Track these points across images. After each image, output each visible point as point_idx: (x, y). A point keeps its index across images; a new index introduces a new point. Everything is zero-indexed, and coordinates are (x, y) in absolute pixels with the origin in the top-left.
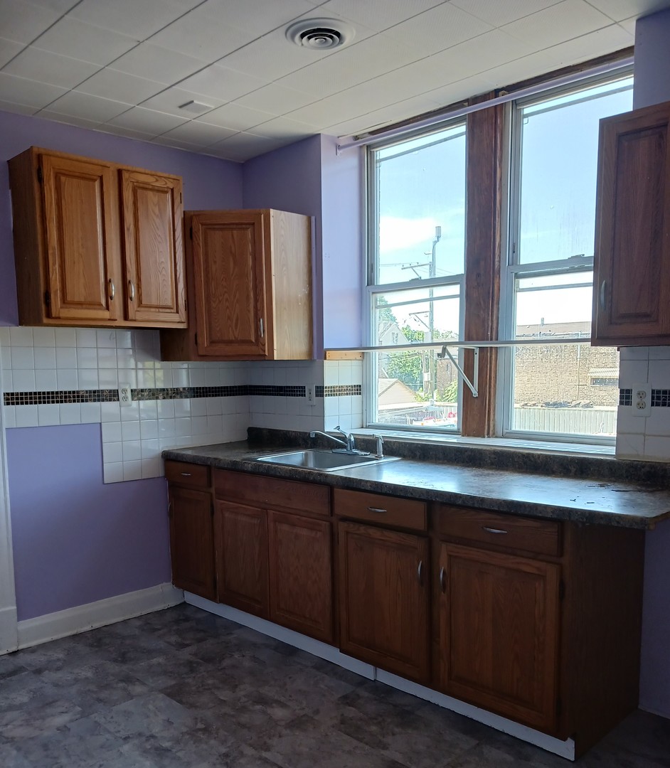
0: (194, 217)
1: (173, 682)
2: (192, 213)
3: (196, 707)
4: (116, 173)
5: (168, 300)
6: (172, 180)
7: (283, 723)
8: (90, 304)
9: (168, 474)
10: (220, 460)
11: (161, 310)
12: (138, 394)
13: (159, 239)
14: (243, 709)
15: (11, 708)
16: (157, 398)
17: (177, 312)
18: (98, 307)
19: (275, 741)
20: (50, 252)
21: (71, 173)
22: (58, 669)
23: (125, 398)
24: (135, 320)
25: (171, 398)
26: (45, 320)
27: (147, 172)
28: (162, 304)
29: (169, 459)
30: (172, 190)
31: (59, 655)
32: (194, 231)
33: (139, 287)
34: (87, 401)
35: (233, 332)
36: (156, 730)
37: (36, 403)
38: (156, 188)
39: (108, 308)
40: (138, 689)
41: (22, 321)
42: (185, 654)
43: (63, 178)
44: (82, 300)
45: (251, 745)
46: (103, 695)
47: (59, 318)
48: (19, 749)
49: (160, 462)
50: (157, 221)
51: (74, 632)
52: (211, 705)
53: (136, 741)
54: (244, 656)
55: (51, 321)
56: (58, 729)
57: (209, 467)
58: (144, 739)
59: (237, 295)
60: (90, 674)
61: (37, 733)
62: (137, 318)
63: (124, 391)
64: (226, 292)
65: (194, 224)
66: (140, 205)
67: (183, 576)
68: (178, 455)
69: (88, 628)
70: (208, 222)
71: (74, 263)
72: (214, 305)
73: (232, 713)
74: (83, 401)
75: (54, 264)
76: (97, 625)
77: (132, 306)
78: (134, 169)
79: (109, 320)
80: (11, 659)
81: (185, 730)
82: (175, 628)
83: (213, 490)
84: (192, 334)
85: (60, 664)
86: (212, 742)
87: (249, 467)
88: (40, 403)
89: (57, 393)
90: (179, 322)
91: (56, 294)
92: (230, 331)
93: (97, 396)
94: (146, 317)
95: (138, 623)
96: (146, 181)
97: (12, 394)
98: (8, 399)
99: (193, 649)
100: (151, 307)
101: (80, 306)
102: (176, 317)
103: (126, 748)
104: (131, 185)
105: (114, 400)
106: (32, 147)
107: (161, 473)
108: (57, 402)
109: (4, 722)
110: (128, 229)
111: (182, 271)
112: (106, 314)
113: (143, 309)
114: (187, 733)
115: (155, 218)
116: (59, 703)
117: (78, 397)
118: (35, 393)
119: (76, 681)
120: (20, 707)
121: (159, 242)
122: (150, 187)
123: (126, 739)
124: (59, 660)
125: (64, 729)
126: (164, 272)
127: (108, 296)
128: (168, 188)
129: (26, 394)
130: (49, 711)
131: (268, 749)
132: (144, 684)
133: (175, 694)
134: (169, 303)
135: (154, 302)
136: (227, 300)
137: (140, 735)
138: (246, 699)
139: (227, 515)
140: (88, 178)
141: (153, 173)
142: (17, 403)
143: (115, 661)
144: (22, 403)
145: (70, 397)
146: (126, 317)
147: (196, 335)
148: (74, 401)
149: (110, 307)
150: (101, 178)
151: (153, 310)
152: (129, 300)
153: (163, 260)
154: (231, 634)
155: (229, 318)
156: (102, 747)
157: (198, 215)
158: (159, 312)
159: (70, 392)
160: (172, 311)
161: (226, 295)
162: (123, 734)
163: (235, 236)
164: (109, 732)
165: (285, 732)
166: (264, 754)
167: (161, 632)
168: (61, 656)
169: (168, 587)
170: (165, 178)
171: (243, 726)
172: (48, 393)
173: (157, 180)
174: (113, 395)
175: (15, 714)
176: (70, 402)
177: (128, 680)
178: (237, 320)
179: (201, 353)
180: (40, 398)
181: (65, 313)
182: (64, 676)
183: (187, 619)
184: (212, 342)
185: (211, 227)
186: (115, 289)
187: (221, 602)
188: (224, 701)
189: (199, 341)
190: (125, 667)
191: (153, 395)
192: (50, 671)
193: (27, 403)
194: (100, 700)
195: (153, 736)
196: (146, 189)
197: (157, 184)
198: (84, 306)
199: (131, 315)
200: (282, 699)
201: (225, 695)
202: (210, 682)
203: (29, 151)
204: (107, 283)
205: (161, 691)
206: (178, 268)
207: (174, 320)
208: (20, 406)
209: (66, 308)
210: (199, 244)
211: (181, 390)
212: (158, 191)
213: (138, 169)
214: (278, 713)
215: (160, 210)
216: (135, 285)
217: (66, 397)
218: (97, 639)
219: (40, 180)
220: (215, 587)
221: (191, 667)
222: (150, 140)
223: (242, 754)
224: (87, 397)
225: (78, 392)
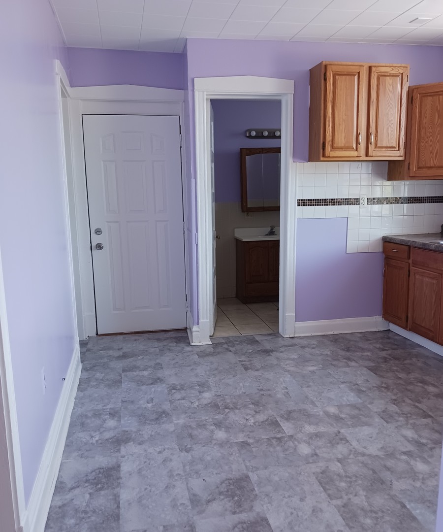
0: (415, 90)
1: (374, 365)
2: (414, 87)
3: (384, 378)
4: (368, 69)
5: (394, 143)
6: (402, 68)
7: (433, 394)
8: (347, 148)
9: (385, 250)
10: (416, 242)
11: (388, 149)
12: (372, 201)
13: (391, 106)
14: (411, 383)
15: (289, 359)
16: (383, 204)
17: (399, 150)
18: (351, 149)
19: (425, 400)
20: (327, 119)
21: (342, 73)
22: (313, 348)
23: (363, 203)
24: (372, 156)
25: (391, 203)
26: (322, 159)
27: (387, 65)
28: (390, 145)
29: (386, 241)
30: (402, 74)
31: (314, 342)
32: (414, 99)
33: (376, 136)
34: (341, 205)
35: (433, 161)
36: (359, 382)
37: (313, 205)
38: (392, 74)
39: (357, 150)
40: (353, 364)
41: (310, 160)
42: (384, 354)
43: (337, 77)
44: (343, 146)
45: (410, 399)
46: (334, 363)
47: (329, 157)
48: (291, 375)
49: (381, 243)
50: (391, 95)
51: (323, 334)
52: (393, 378)
53: (348, 384)
54: (418, 361)
55: (325, 159)
56: (310, 372)
57: (409, 247)
58: (352, 384)
59: (438, 137)
60: (329, 353)
61: (300, 371)
62: (374, 155)
63: (363, 199)
64: (431, 136)
65: (414, 94)
66: (381, 86)
67: (389, 313)
68: (391, 239)
69: (331, 333)
70: (424, 92)
71: (340, 125)
72: (422, 144)
73: (404, 384)
74: (339, 205)
75: (329, 126)
76: (336, 333)
77: (371, 147)
78: (379, 65)
79: (357, 157)
80: (291, 340)
81: (375, 385)
82: (380, 341)
83: (410, 261)
84: (407, 163)
85: (314, 346)
86: (389, 393)
87: (433, 247)
88: (316, 205)
89: (325, 200)
90: (399, 156)
91: (328, 144)
92: (432, 160)
93: (347, 202)
94: (379, 154)
95: (359, 335)
96: (386, 71)
97: (302, 200)
98: (299, 203)
99: (389, 352)
100: (382, 148)
101: (341, 150)
102: (398, 153)
103: (342, 386)
104: (376, 75)
105: (357, 204)
106: (322, 62)
107: (381, 250)
108: (325, 205)
109: (286, 364)
110: (373, 102)
111: (404, 124)
112: (355, 154)
113: (378, 149)
114: (376, 387)
115: (389, 93)
116: (311, 362)
117: (336, 202)
118: (313, 200)
119: (321, 354)
120: (294, 359)
121: (391, 108)
122: (388, 74)
123: (343, 383)
124: (314, 344)
125: (313, 372)
126: (392, 126)
127: (358, 143)
128: (399, 73)
129: (309, 200)
130: (307, 364)
131: (420, 402)
132: (357, 362)
133: (373, 370)
134: (394, 145)
135: (385, 145)
136: (431, 141)
137: (351, 382)
138: (413, 380)
139: (417, 277)
140: (351, 74)
141: (391, 65)
142: (304, 205)
143: (343, 350)
144: (306, 205)
145: (332, 202)
146: (367, 155)
147: (409, 164)
148: (334, 205)
149: (358, 150)
150: (359, 73)
151: (383, 149)
152: (370, 145)
153: (392, 118)
154: (414, 349)
155: (431, 152)
156: (330, 383)
157: (417, 88)
158: (387, 150)
159: (332, 199)
160: (395, 149)
161: (431, 138)
162: (342, 380)
163: (441, 99)
164: (335, 378)
165: (432, 398)
166: (417, 404)
167: (371, 341)
168: (315, 343)
169: (379, 319)
170: (398, 67)
171: (409, 390)
172: (320, 200)
173: (393, 69)
174: (356, 202)
175: (291, 362)
176: (332, 205)
177: (349, 359)
178: (437, 153)
179: (411, 175)
180: (316, 202)
181: (333, 154)
182: (316, 351)
183: (389, 338)
184: (419, 168)
185: (424, 95)
186: (362, 138)
187: (410, 330)
188: (401, 378)
189: (411, 167)
190: (348, 354)
191: (380, 201)
192: (309, 348)
193: (309, 205)
194: (332, 364)
195: (357, 384)
196: (385, 76)
197: (393, 72)
198: (344, 149)
199: (370, 154)
200: (436, 384)
201: (402, 375)
202: (395, 368)
203: (321, 63)
204: (358, 135)
205: (366, 367)
206: (401, 123)
207: (397, 155)
208: (305, 207)
209: (334, 151)
210: (416, 107)
211: (398, 198)
212: (393, 76)
213: (381, 65)
214: (431, 389)
215: (393, 88)
216: (374, 135)
217: (330, 202)
218: (335, 339)
219: (325, 79)
220: (407, 321)
221: (385, 360)
222: (392, 43)
223: (404, 401)
224: (341, 202)
225: (337, 199)
